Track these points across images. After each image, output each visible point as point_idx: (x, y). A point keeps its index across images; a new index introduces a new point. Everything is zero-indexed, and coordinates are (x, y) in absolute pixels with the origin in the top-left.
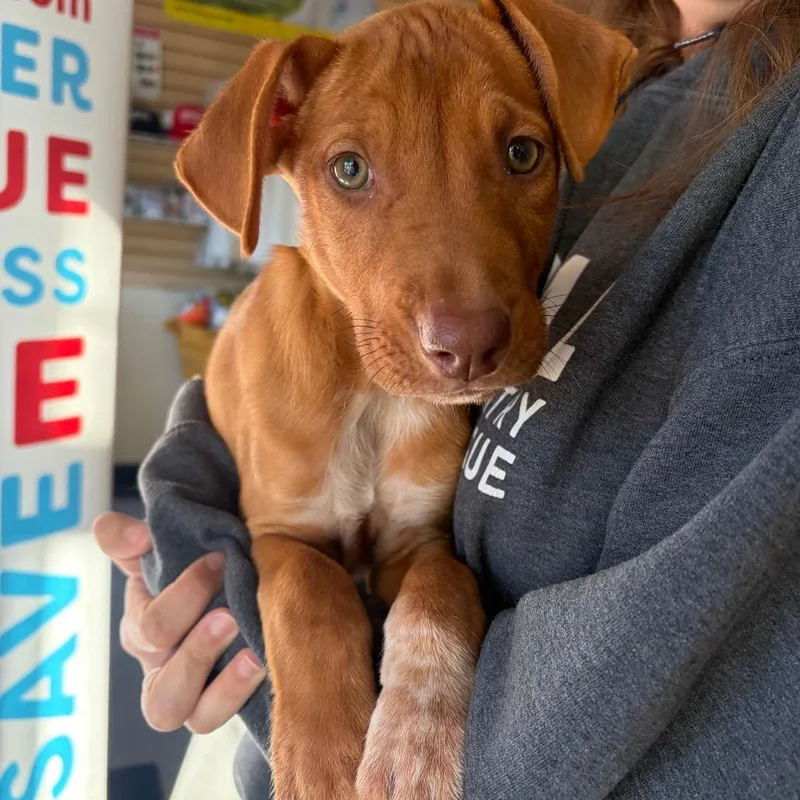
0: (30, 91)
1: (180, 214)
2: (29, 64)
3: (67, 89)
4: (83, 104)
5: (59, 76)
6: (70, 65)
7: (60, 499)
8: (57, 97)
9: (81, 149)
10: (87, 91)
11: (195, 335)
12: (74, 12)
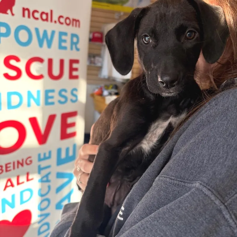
0: (65, 48)
1: (94, 63)
2: (65, 41)
3: (74, 47)
4: (78, 50)
5: (72, 43)
6: (75, 40)
7: (71, 153)
8: (72, 49)
9: (77, 61)
10: (79, 46)
11: (98, 98)
12: (76, 26)
